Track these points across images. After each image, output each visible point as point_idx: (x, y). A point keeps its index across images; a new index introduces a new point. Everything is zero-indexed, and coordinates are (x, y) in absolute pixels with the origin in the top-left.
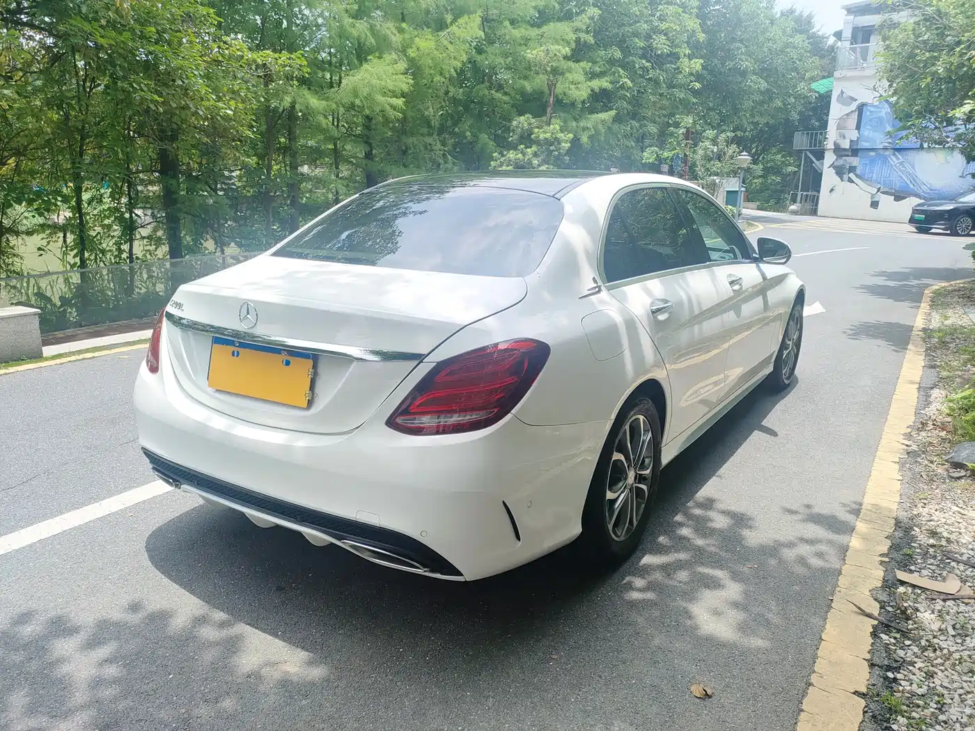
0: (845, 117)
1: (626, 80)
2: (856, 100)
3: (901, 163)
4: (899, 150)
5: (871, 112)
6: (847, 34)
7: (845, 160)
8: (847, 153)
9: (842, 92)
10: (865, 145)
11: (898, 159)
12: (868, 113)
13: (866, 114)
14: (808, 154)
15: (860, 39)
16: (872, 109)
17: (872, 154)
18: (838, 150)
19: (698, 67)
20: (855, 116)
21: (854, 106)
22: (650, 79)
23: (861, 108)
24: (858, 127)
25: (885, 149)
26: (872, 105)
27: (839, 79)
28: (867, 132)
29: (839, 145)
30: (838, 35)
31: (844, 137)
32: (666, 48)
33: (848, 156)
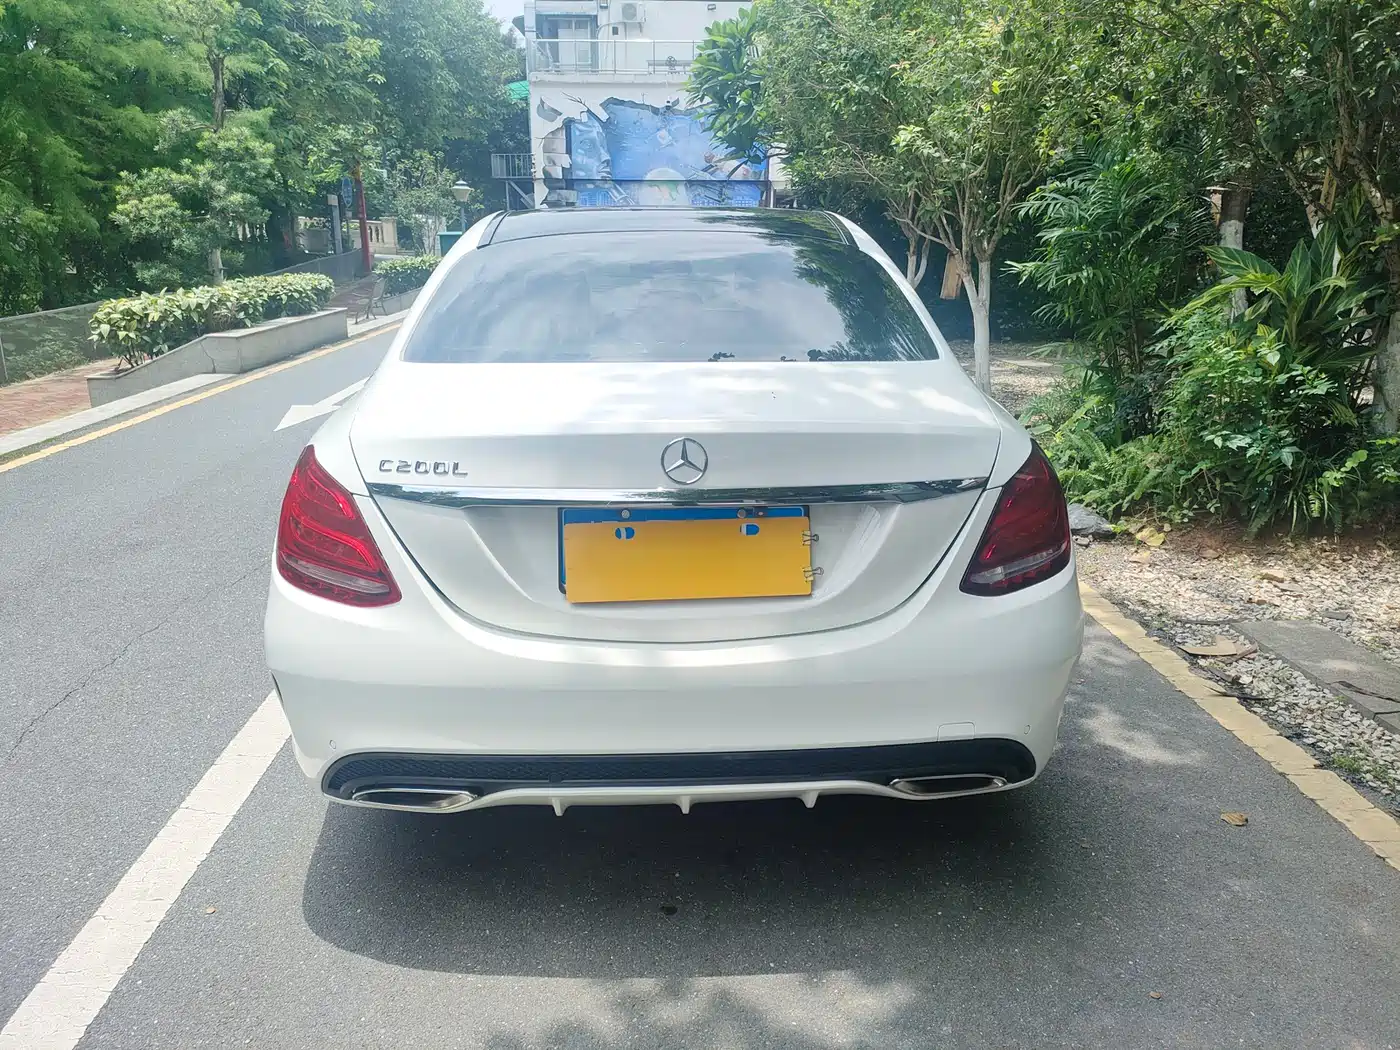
0: (550, 136)
1: (278, 61)
2: (561, 114)
3: (625, 199)
4: (620, 182)
5: (580, 131)
6: (530, 22)
7: (559, 194)
8: (560, 185)
9: (542, 102)
10: (582, 174)
11: (620, 193)
12: (578, 133)
13: (575, 133)
14: (513, 185)
15: (546, 31)
16: (581, 127)
17: (591, 186)
18: (549, 180)
19: (375, 50)
20: (562, 135)
21: (558, 123)
22: (309, 63)
23: (568, 124)
24: (569, 151)
25: (604, 180)
26: (581, 123)
27: (535, 83)
28: (580, 158)
29: (550, 175)
30: (519, 22)
31: (555, 164)
32: (328, 19)
33: (562, 189)
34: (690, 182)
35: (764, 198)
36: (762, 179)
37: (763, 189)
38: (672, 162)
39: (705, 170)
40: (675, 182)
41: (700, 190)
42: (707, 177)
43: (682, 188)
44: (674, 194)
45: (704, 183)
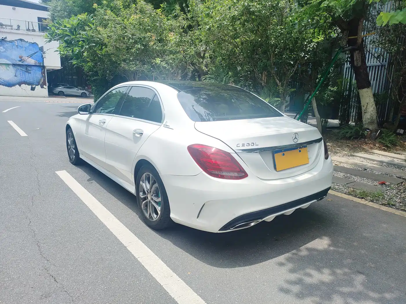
34: (14, 64)
35: (43, 71)
36: (42, 65)
37: (42, 68)
38: (7, 58)
39: (20, 61)
40: (8, 64)
41: (19, 68)
42: (21, 63)
43: (11, 67)
44: (8, 68)
45: (19, 65)
